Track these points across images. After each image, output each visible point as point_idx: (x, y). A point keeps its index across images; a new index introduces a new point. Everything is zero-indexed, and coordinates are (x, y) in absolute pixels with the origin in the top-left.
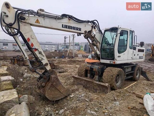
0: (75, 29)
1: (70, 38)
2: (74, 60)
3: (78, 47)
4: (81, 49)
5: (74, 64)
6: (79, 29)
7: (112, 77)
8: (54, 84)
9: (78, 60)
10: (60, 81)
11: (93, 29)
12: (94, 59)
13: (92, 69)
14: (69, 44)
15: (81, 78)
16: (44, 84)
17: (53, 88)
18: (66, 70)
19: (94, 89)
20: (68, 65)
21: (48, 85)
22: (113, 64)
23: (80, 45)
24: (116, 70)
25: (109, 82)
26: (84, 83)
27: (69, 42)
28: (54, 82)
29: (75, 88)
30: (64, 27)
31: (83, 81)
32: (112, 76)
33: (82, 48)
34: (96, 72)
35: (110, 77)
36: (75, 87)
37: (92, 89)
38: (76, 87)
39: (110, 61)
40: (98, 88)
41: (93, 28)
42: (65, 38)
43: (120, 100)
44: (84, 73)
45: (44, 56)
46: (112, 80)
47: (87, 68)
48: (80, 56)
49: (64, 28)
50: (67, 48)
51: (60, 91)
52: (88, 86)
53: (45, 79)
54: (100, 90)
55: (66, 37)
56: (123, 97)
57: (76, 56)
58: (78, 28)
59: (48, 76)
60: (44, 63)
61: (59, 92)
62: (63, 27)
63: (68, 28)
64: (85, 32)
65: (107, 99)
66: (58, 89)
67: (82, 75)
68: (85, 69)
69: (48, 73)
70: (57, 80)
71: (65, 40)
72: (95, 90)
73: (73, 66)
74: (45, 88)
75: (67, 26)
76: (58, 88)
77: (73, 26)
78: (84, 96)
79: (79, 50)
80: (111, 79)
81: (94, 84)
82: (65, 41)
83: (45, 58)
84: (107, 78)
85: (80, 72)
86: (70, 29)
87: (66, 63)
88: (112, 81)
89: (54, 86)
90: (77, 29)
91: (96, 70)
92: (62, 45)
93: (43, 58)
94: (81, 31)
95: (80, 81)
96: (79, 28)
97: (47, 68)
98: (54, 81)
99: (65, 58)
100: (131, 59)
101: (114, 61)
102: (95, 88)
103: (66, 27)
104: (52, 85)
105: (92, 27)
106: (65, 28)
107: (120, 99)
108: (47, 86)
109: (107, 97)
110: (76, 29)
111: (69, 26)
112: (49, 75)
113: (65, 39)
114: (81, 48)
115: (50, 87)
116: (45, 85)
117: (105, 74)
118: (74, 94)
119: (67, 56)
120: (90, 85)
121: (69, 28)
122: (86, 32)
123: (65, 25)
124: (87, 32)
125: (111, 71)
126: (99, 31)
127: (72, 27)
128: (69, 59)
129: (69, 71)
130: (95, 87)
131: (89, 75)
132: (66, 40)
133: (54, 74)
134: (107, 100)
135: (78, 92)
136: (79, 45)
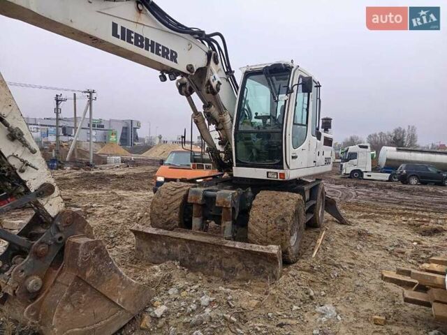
0: (158, 50)
1: (75, 102)
2: (97, 173)
3: (101, 132)
4: (111, 139)
5: (104, 188)
6: (169, 55)
7: (281, 224)
8: (88, 274)
9: (111, 172)
10: (111, 260)
11: (212, 62)
12: (201, 167)
13: (209, 200)
14: (72, 124)
15: (171, 234)
16: (37, 278)
17: (84, 291)
18: (88, 211)
19: (221, 268)
20: (86, 192)
21: (55, 282)
22: (279, 179)
23: (105, 128)
24: (290, 200)
25: (272, 239)
26: (184, 250)
27: (73, 116)
28: (89, 266)
29: (157, 274)
30: (119, 33)
31: (179, 246)
32: (283, 220)
33: (114, 136)
34: (224, 210)
35: (276, 223)
36: (155, 271)
37: (217, 270)
38: (158, 271)
39: (268, 173)
40: (239, 265)
41: (212, 60)
42: (57, 101)
43: (324, 296)
44: (175, 215)
45: (33, 152)
46: (283, 231)
47: (191, 199)
48: (114, 160)
49: (118, 37)
50: (65, 135)
51: (113, 299)
52: (197, 261)
53: (38, 256)
54: (247, 268)
55: (63, 97)
56: (325, 284)
57: (101, 160)
58: (168, 49)
59: (56, 243)
60: (34, 186)
61: (107, 303)
62: (115, 34)
63: (133, 40)
64: (188, 69)
65: (287, 299)
66: (106, 294)
67: (168, 223)
68: (179, 203)
69: (52, 229)
70: (100, 257)
71: (57, 108)
72: (227, 271)
73: (104, 192)
74: (41, 302)
75: (130, 32)
76: (104, 289)
77: (151, 39)
78: (210, 302)
79: (104, 142)
80: (280, 227)
81: (221, 252)
82: (57, 111)
83: (38, 160)
84: (264, 226)
85: (158, 215)
86: (141, 46)
87: (73, 185)
88: (282, 235)
89: (88, 284)
90: (165, 55)
91: (224, 202)
92: (41, 125)
93: (29, 158)
94: (176, 62)
95: (167, 246)
96: (172, 52)
97: (47, 207)
98: (87, 264)
99: (61, 168)
100: (313, 164)
101: (281, 171)
102: (228, 263)
103: (127, 35)
104: (78, 279)
105: (209, 55)
106: (123, 38)
107: (323, 293)
108: (51, 287)
109: (287, 294)
110: (160, 52)
111: (137, 35)
112: (60, 238)
113: (57, 104)
114: (109, 137)
115: (72, 291)
116: (40, 283)
117: (255, 215)
118: (163, 300)
119: (67, 159)
120: (205, 255)
121: (136, 44)
122: (190, 68)
123: (123, 29)
124: (195, 70)
125: (274, 204)
126: (226, 73)
127: (147, 40)
128: (78, 172)
129: (98, 213)
130: (227, 261)
131: (196, 222)
132: (60, 106)
133: (82, 230)
134: (289, 304)
135: (176, 291)
136: (103, 126)
